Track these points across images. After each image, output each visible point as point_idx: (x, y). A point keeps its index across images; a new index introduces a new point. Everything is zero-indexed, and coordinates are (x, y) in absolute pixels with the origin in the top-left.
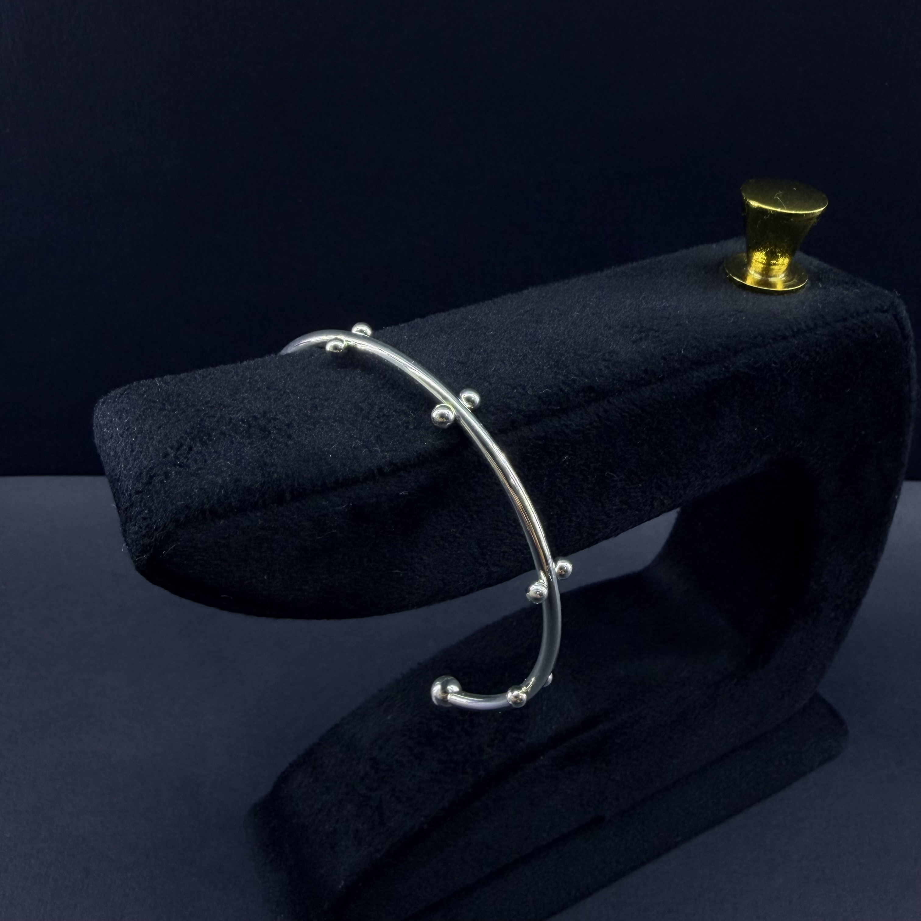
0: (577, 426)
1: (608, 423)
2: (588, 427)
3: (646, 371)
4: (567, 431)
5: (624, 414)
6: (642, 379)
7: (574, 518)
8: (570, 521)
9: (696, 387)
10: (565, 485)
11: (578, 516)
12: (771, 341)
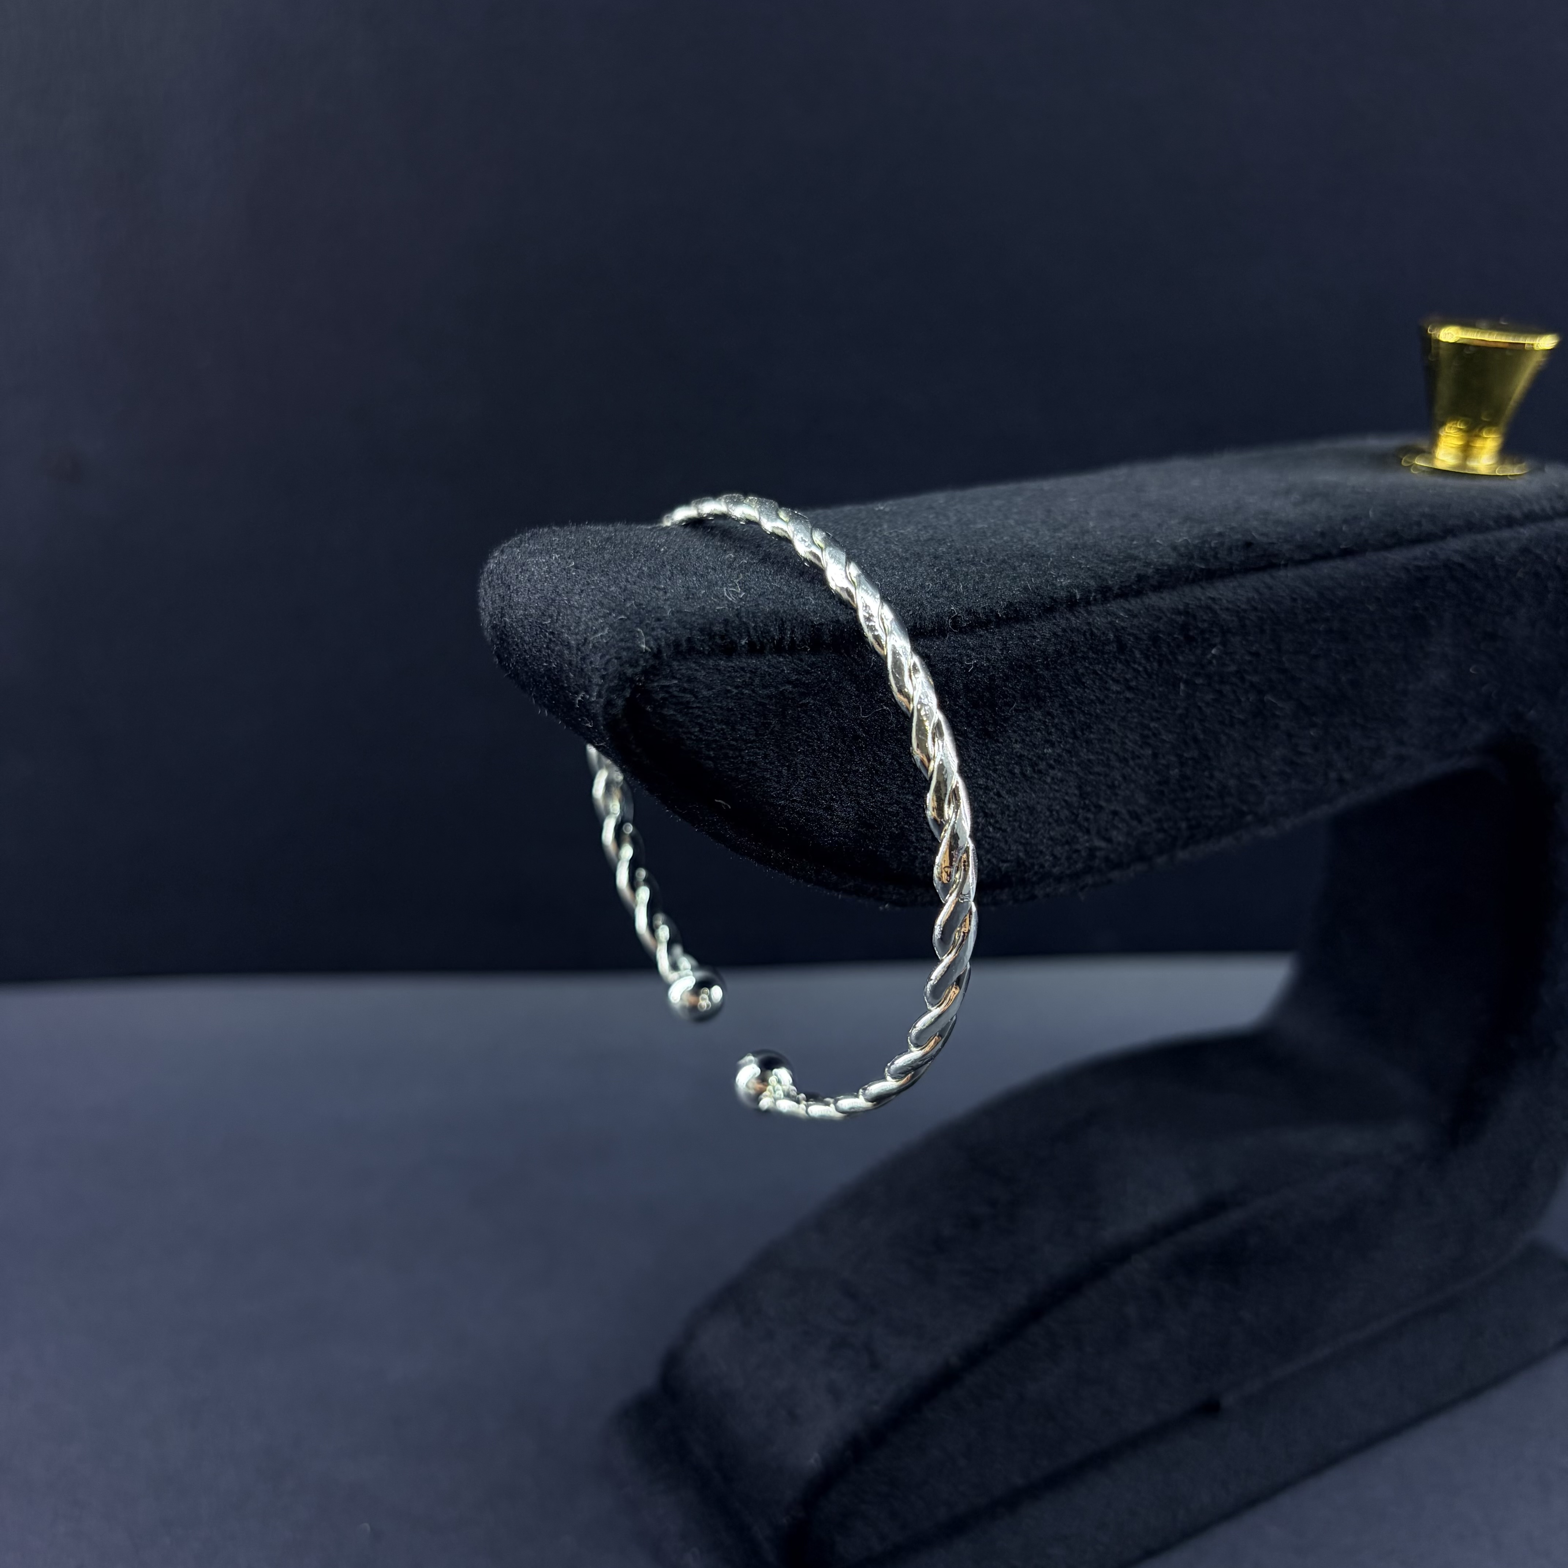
0: (1227, 601)
1: (1272, 606)
2: (1244, 606)
3: (1323, 534)
4: (1217, 607)
5: (1295, 596)
6: (1320, 546)
7: (1217, 774)
8: (1212, 777)
9: (1392, 573)
10: (1208, 704)
11: (1222, 771)
12: (1491, 523)
